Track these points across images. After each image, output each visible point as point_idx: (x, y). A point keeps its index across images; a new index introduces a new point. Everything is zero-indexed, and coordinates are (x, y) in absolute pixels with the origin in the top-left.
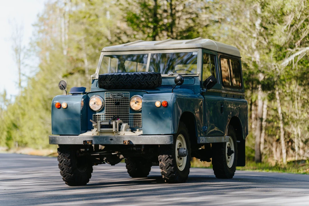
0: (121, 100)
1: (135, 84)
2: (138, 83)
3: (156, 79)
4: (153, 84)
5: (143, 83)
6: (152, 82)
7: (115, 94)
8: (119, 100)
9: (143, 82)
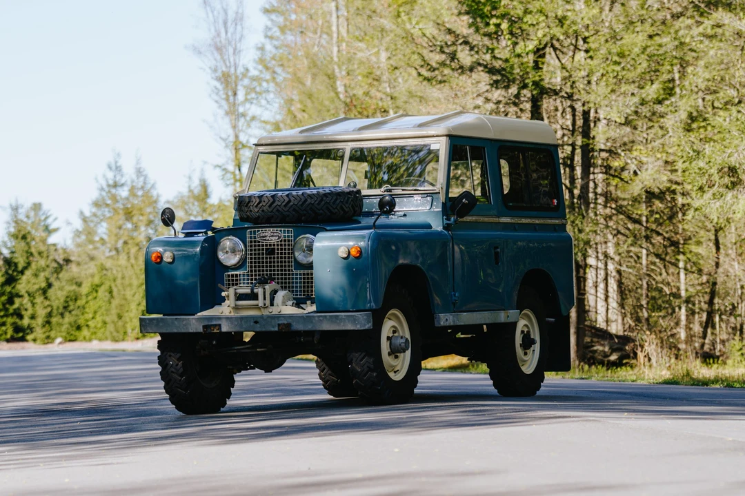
0: (278, 245)
1: (305, 212)
2: (310, 212)
3: (347, 203)
4: (342, 212)
5: (321, 211)
6: (338, 208)
7: (266, 234)
8: (274, 245)
9: (321, 209)
